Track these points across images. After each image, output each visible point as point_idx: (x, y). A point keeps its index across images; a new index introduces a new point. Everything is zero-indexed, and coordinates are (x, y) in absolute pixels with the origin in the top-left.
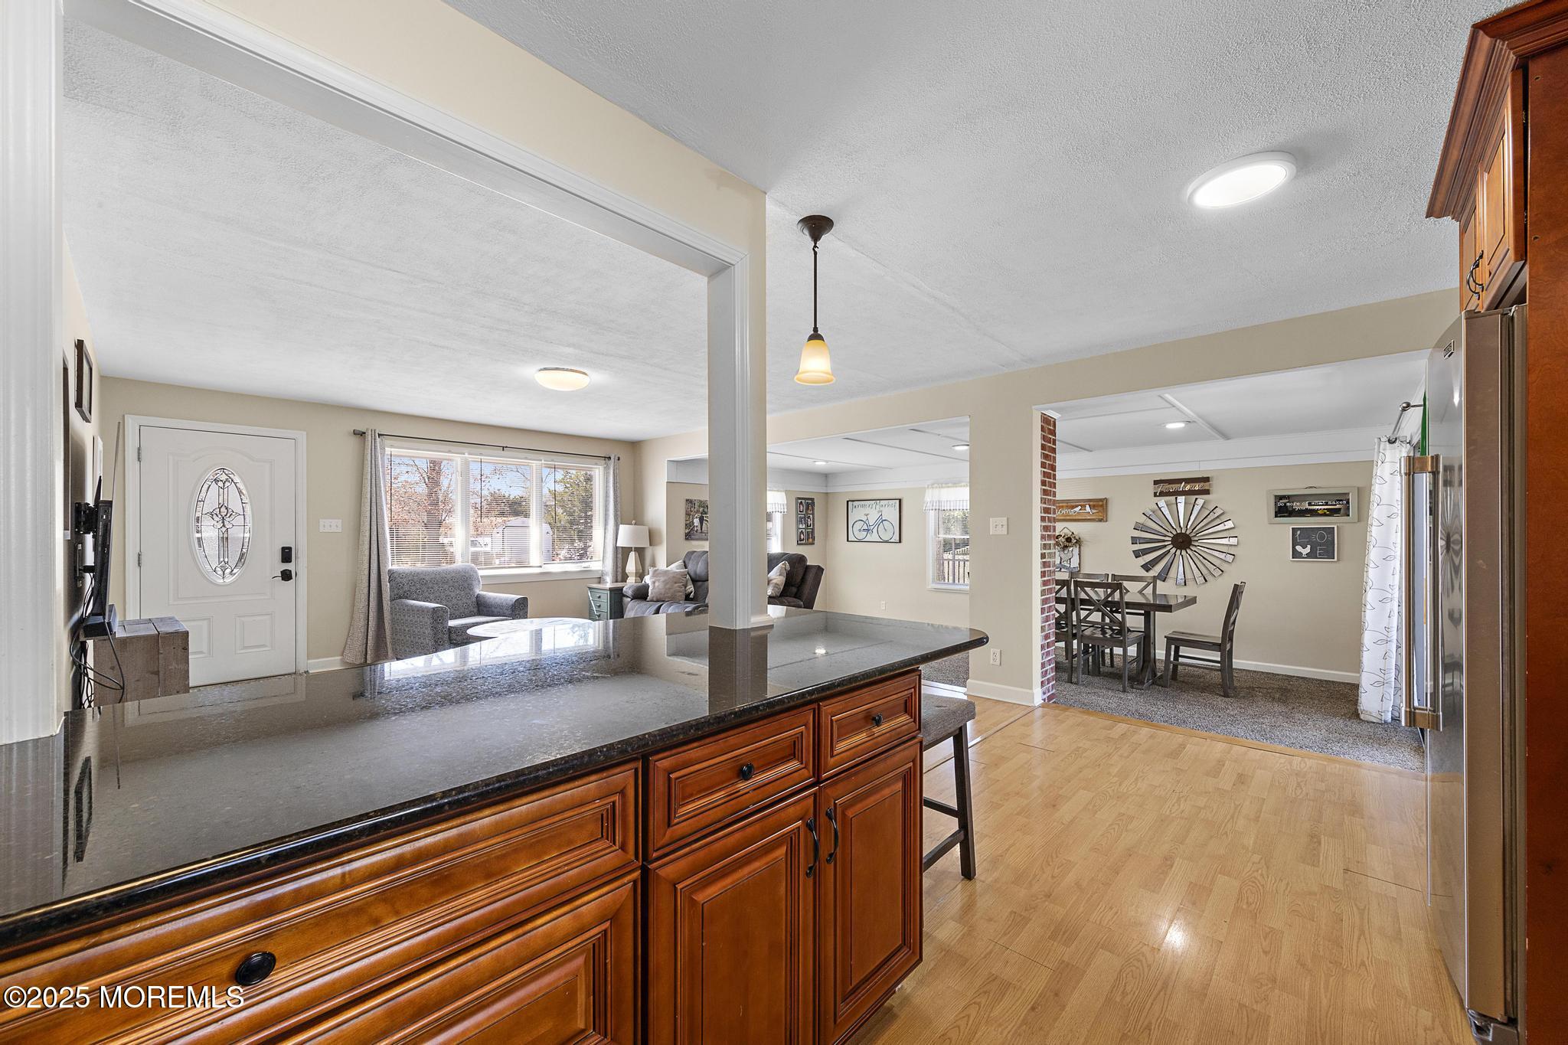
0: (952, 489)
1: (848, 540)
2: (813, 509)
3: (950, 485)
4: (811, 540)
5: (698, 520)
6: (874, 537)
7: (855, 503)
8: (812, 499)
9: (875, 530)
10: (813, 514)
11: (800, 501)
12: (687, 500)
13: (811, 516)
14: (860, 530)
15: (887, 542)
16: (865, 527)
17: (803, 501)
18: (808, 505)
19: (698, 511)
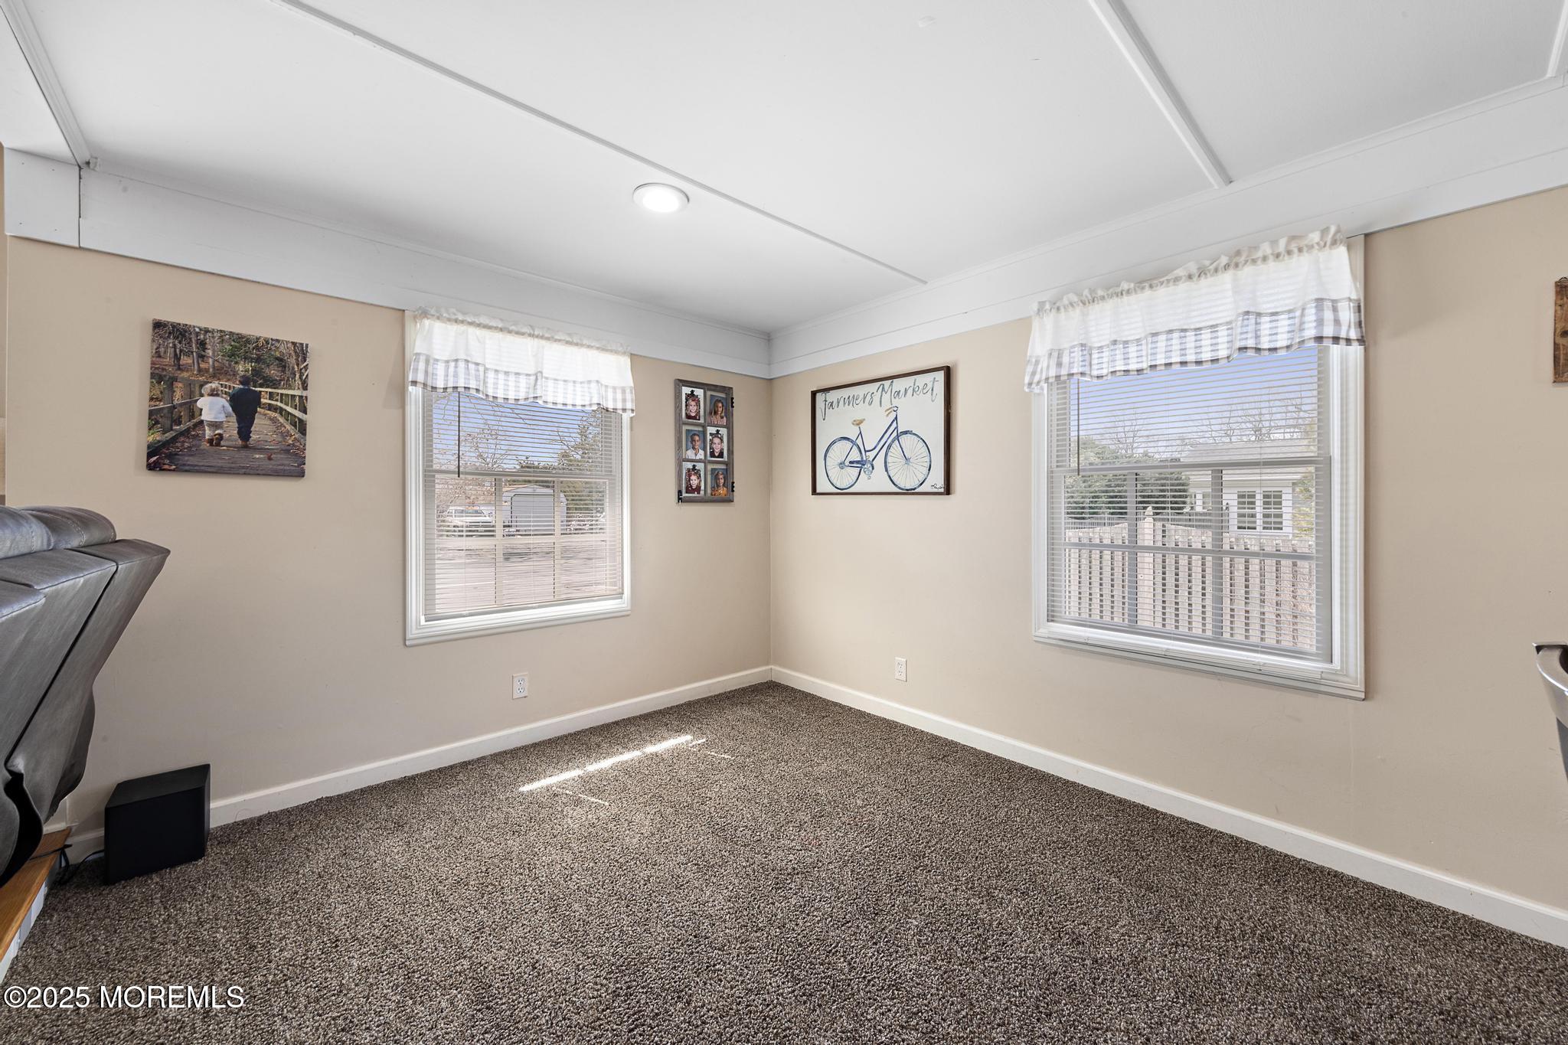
0: (1133, 298)
1: (814, 492)
2: (729, 415)
3: (1125, 286)
4: (722, 491)
5: (223, 402)
6: (877, 480)
7: (832, 396)
8: (728, 390)
9: (879, 463)
10: (729, 427)
11: (686, 390)
12: (158, 325)
13: (724, 431)
14: (842, 465)
15: (909, 492)
16: (855, 456)
17: (699, 392)
18: (715, 402)
19: (218, 373)
